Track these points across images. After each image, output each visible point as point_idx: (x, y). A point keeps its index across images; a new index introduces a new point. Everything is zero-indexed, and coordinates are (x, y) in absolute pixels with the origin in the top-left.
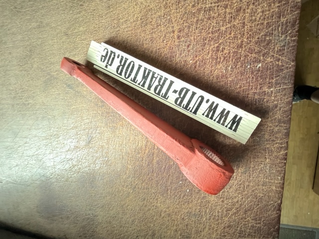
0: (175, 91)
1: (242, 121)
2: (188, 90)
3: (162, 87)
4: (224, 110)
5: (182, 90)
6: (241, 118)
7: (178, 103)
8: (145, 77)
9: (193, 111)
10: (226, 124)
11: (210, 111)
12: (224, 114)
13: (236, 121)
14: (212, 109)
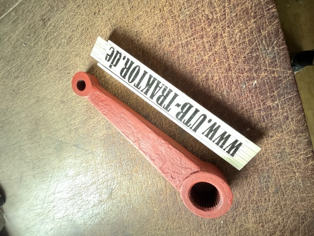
0: (178, 105)
1: (241, 148)
2: (191, 107)
3: (165, 98)
4: (225, 133)
5: (185, 105)
6: (240, 144)
7: (179, 117)
8: (149, 85)
9: (193, 128)
10: (224, 147)
11: (210, 131)
12: (224, 137)
13: (235, 146)
14: (213, 129)
